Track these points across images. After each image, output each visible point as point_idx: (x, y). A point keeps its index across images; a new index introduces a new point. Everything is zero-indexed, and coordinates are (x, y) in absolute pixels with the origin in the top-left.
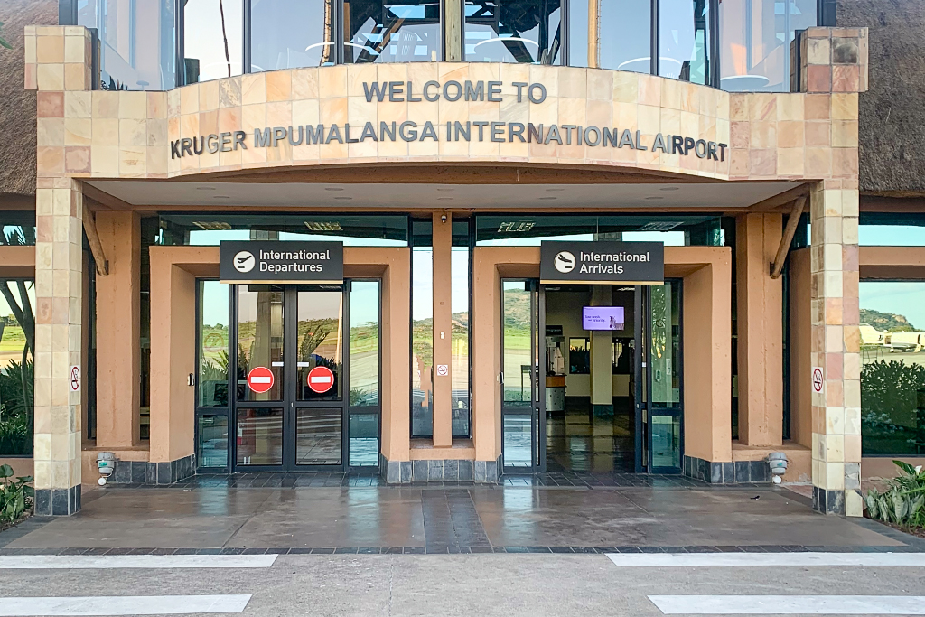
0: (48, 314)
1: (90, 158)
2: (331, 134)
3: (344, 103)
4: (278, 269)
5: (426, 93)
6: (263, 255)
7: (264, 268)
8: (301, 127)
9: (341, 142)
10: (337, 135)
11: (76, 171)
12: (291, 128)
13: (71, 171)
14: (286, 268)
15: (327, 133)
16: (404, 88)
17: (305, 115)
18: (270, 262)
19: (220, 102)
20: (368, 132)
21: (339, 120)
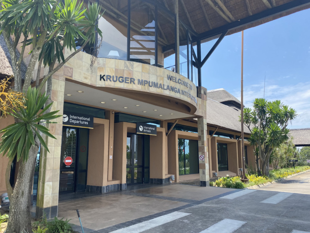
0: (54, 131)
1: (72, 72)
2: (159, 86)
3: (162, 78)
4: (75, 122)
5: (178, 81)
6: (71, 117)
7: (71, 121)
8: (152, 82)
9: (162, 89)
10: (161, 86)
11: (67, 76)
12: (149, 81)
13: (66, 75)
14: (78, 122)
15: (159, 85)
16: (175, 78)
17: (153, 79)
18: (73, 119)
19: (125, 67)
20: (168, 88)
21: (161, 82)
